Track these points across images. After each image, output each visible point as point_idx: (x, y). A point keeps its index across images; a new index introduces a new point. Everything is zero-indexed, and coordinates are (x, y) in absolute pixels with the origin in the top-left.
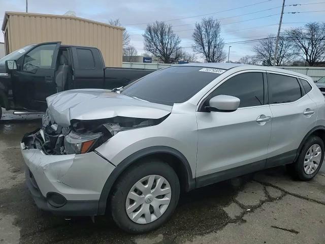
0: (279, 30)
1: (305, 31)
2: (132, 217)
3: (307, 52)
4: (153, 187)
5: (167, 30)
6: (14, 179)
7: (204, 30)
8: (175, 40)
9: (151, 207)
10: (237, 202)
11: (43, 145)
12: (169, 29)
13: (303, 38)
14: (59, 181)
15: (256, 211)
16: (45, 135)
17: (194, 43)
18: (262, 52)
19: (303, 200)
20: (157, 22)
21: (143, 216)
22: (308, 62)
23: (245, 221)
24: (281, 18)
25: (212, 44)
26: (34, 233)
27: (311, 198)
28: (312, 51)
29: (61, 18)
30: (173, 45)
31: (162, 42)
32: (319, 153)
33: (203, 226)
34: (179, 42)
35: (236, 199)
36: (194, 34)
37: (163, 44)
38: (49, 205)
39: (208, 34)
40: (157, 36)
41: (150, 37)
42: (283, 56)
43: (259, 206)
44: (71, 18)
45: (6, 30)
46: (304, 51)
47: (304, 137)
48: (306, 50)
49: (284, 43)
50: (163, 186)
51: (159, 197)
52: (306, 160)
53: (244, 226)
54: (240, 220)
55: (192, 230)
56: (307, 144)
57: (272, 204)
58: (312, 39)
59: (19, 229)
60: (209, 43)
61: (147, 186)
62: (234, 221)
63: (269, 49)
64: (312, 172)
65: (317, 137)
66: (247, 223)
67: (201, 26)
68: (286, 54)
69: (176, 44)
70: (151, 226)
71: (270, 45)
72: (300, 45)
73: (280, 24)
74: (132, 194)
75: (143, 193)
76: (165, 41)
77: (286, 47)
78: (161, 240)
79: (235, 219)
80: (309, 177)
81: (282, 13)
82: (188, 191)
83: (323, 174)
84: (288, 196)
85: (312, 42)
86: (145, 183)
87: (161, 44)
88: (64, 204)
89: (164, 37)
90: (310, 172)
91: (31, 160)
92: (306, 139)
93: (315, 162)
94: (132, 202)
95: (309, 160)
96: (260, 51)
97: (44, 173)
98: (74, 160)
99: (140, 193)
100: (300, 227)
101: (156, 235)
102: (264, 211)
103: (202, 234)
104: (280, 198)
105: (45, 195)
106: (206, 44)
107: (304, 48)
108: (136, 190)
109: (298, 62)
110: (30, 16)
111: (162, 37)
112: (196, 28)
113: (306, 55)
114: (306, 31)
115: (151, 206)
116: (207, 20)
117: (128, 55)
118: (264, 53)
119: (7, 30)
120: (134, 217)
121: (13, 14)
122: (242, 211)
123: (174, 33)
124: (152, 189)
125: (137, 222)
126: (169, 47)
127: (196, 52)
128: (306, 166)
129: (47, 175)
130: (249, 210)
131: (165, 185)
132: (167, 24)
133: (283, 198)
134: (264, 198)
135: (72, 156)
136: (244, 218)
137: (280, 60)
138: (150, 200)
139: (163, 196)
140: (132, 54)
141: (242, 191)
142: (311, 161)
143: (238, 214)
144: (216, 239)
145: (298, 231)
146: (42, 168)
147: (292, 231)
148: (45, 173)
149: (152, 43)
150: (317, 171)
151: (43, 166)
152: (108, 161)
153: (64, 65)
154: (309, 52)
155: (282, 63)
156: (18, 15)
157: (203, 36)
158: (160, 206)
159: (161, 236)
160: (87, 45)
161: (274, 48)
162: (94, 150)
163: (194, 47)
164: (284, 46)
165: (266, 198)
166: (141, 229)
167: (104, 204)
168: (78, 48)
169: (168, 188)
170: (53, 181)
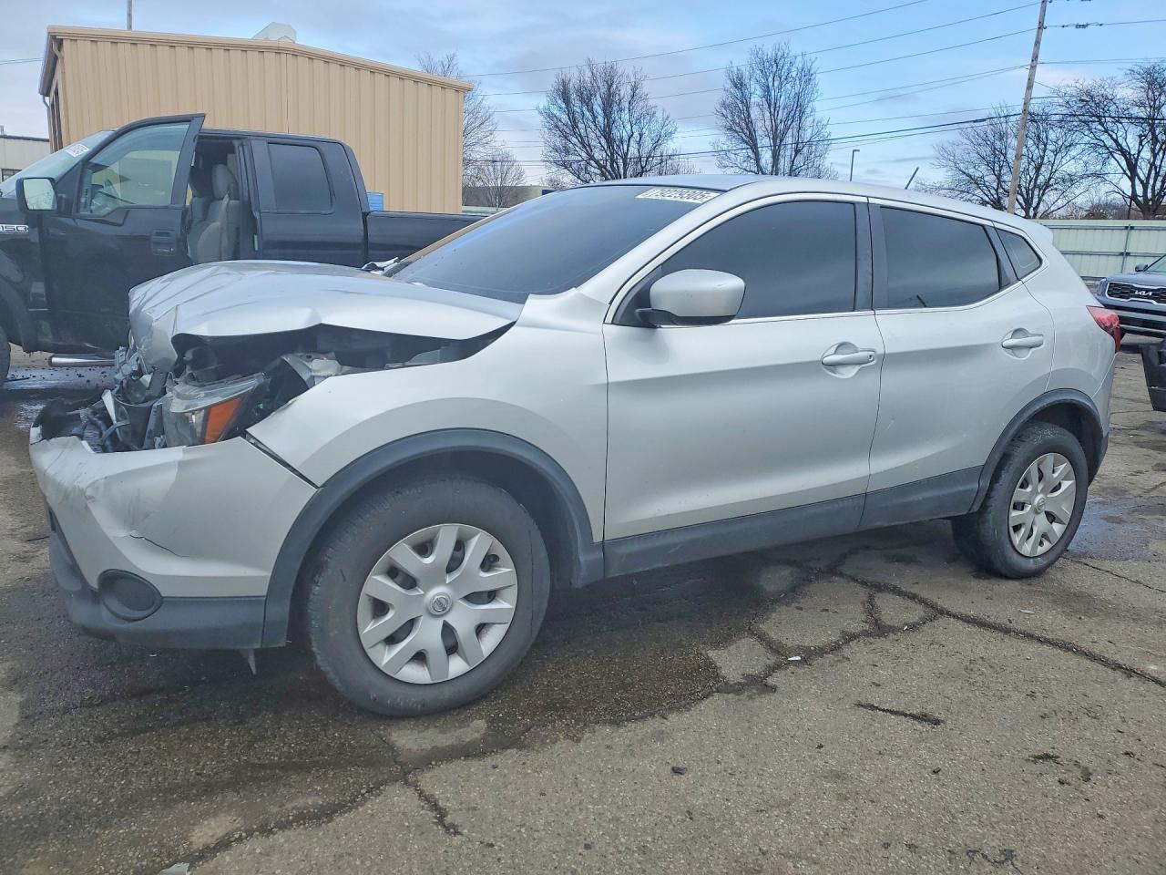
0: (1030, 87)
1: (1128, 93)
2: (382, 660)
3: (1132, 167)
4: (454, 564)
5: (625, 92)
6: (24, 559)
7: (759, 91)
8: (656, 126)
9: (447, 630)
10: (762, 637)
11: (106, 433)
12: (634, 89)
13: (1118, 120)
14: (134, 533)
15: (818, 661)
16: (117, 405)
17: (723, 140)
18: (971, 171)
19: (988, 634)
20: (590, 65)
21: (420, 657)
22: (1138, 203)
23: (773, 689)
24: (1037, 43)
25: (789, 139)
26: (66, 710)
27: (1019, 627)
28: (1152, 165)
29: (245, 48)
30: (648, 144)
31: (607, 134)
32: (1066, 484)
33: (627, 699)
34: (669, 135)
35: (764, 627)
36: (724, 105)
37: (610, 140)
38: (105, 613)
39: (772, 105)
40: (591, 111)
41: (564, 117)
42: (1047, 185)
43: (836, 648)
44: (278, 51)
45: (52, 93)
46: (1124, 163)
47: (1004, 425)
48: (1128, 161)
49: (1052, 136)
50: (489, 562)
51: (473, 598)
52: (1020, 506)
53: (765, 701)
54: (759, 684)
55: (586, 710)
56: (1020, 453)
57: (879, 643)
58: (1150, 121)
59: (19, 699)
60: (777, 138)
61: (429, 560)
62: (737, 689)
63: (996, 160)
64: (1040, 550)
65: (1058, 429)
66: (774, 696)
67: (746, 74)
68: (1057, 175)
69: (657, 144)
70: (447, 693)
71: (998, 145)
72: (1110, 143)
73: (1033, 67)
74: (379, 584)
75: (422, 582)
76: (620, 132)
77: (1056, 152)
78: (476, 735)
79: (739, 683)
80: (1031, 565)
81: (1041, 27)
82: (578, 583)
83: (1088, 561)
84: (943, 621)
85: (1152, 130)
86: (424, 549)
87: (603, 141)
88: (152, 609)
89: (615, 115)
90: (1034, 548)
91: (51, 472)
92: (1012, 432)
93: (1051, 518)
94: (380, 608)
95: (1028, 508)
96: (962, 166)
97: (87, 508)
98: (182, 465)
99: (409, 582)
100: (954, 708)
101: (464, 723)
102: (845, 663)
103: (616, 723)
104: (913, 627)
105: (94, 583)
106: (764, 142)
107: (1124, 153)
108: (393, 572)
109: (1107, 206)
110: (135, 42)
111: (607, 114)
112: (729, 85)
113: (1132, 179)
114: (1130, 92)
115: (446, 626)
116: (769, 51)
117: (492, 184)
118: (978, 174)
119: (56, 93)
120: (386, 660)
121: (75, 37)
122: (772, 660)
123: (651, 103)
124: (450, 570)
125: (396, 676)
126: (633, 151)
127: (729, 171)
128: (1017, 528)
129: (100, 514)
130: (798, 658)
131: (496, 558)
132: (626, 70)
133: (925, 628)
134: (855, 627)
135: (176, 454)
136: (770, 681)
137: (1035, 200)
138: (442, 608)
139: (491, 596)
140: (503, 179)
141: (787, 605)
142: (1036, 511)
143: (756, 669)
144: (660, 736)
145: (942, 717)
146: (82, 492)
147: (922, 718)
148: (91, 505)
149: (574, 140)
150: (1062, 549)
151: (83, 485)
152: (293, 470)
153: (226, 199)
154: (1143, 170)
155: (1042, 208)
156: (94, 39)
157: (755, 113)
158: (480, 629)
159: (481, 724)
160: (304, 131)
161: (1011, 155)
162: (244, 434)
163: (721, 154)
164: (1050, 147)
165: (867, 627)
166: (414, 698)
167: (281, 611)
168: (274, 141)
169: (505, 572)
170: (116, 533)
